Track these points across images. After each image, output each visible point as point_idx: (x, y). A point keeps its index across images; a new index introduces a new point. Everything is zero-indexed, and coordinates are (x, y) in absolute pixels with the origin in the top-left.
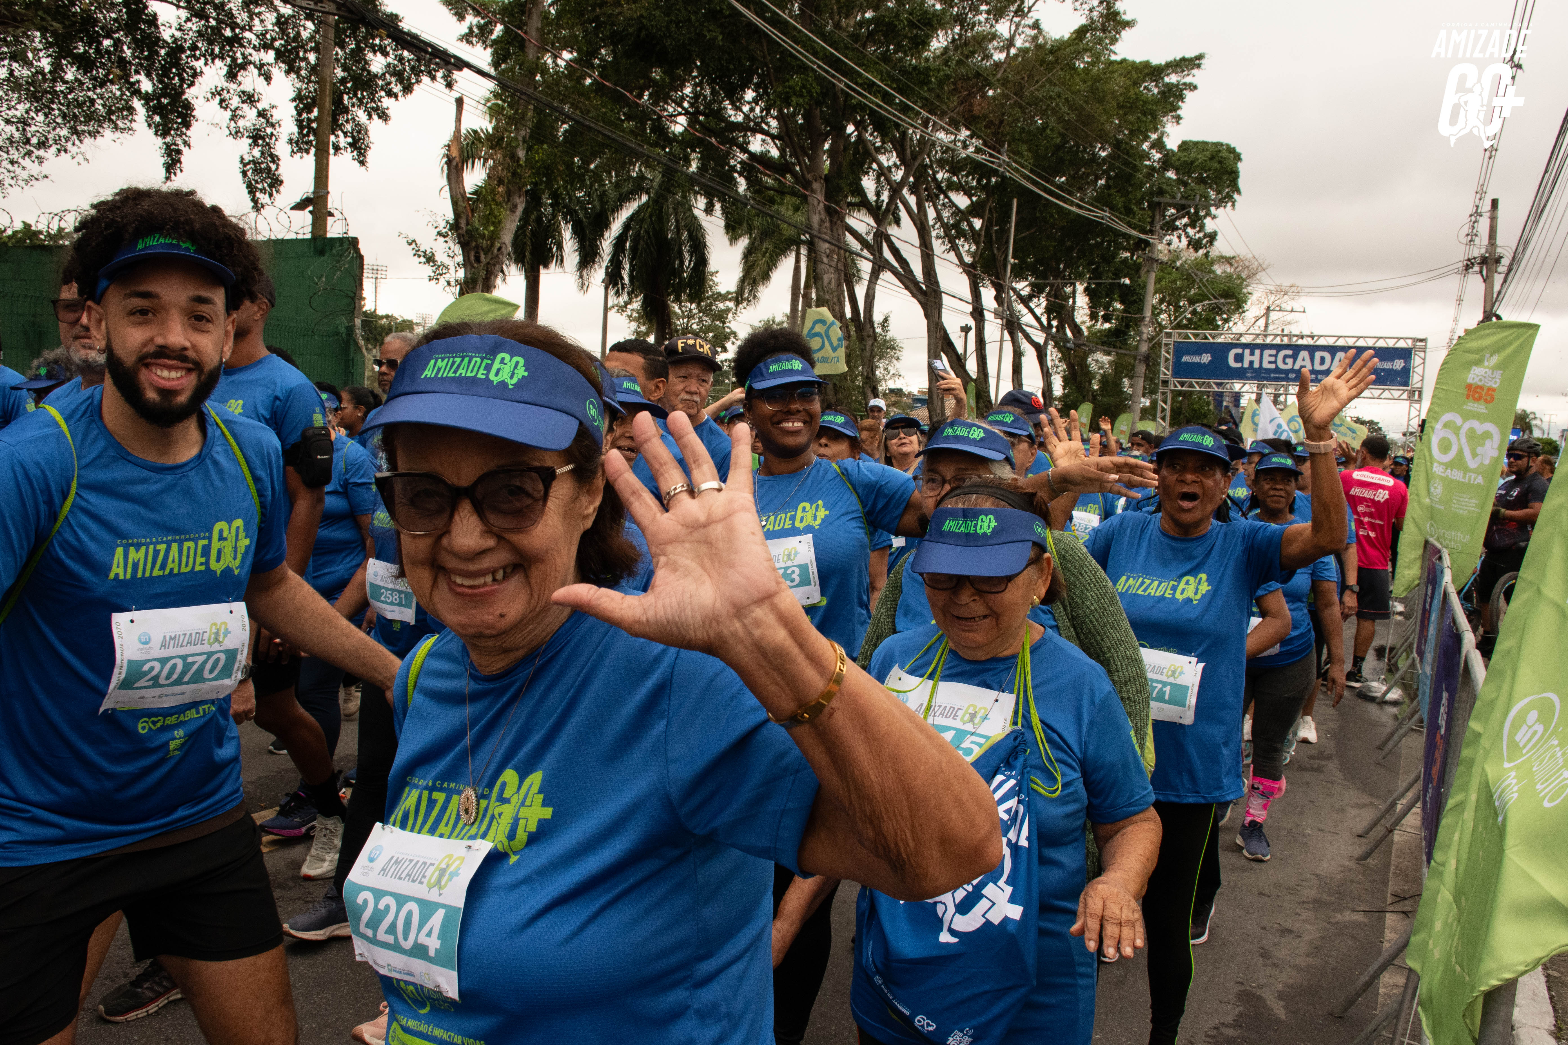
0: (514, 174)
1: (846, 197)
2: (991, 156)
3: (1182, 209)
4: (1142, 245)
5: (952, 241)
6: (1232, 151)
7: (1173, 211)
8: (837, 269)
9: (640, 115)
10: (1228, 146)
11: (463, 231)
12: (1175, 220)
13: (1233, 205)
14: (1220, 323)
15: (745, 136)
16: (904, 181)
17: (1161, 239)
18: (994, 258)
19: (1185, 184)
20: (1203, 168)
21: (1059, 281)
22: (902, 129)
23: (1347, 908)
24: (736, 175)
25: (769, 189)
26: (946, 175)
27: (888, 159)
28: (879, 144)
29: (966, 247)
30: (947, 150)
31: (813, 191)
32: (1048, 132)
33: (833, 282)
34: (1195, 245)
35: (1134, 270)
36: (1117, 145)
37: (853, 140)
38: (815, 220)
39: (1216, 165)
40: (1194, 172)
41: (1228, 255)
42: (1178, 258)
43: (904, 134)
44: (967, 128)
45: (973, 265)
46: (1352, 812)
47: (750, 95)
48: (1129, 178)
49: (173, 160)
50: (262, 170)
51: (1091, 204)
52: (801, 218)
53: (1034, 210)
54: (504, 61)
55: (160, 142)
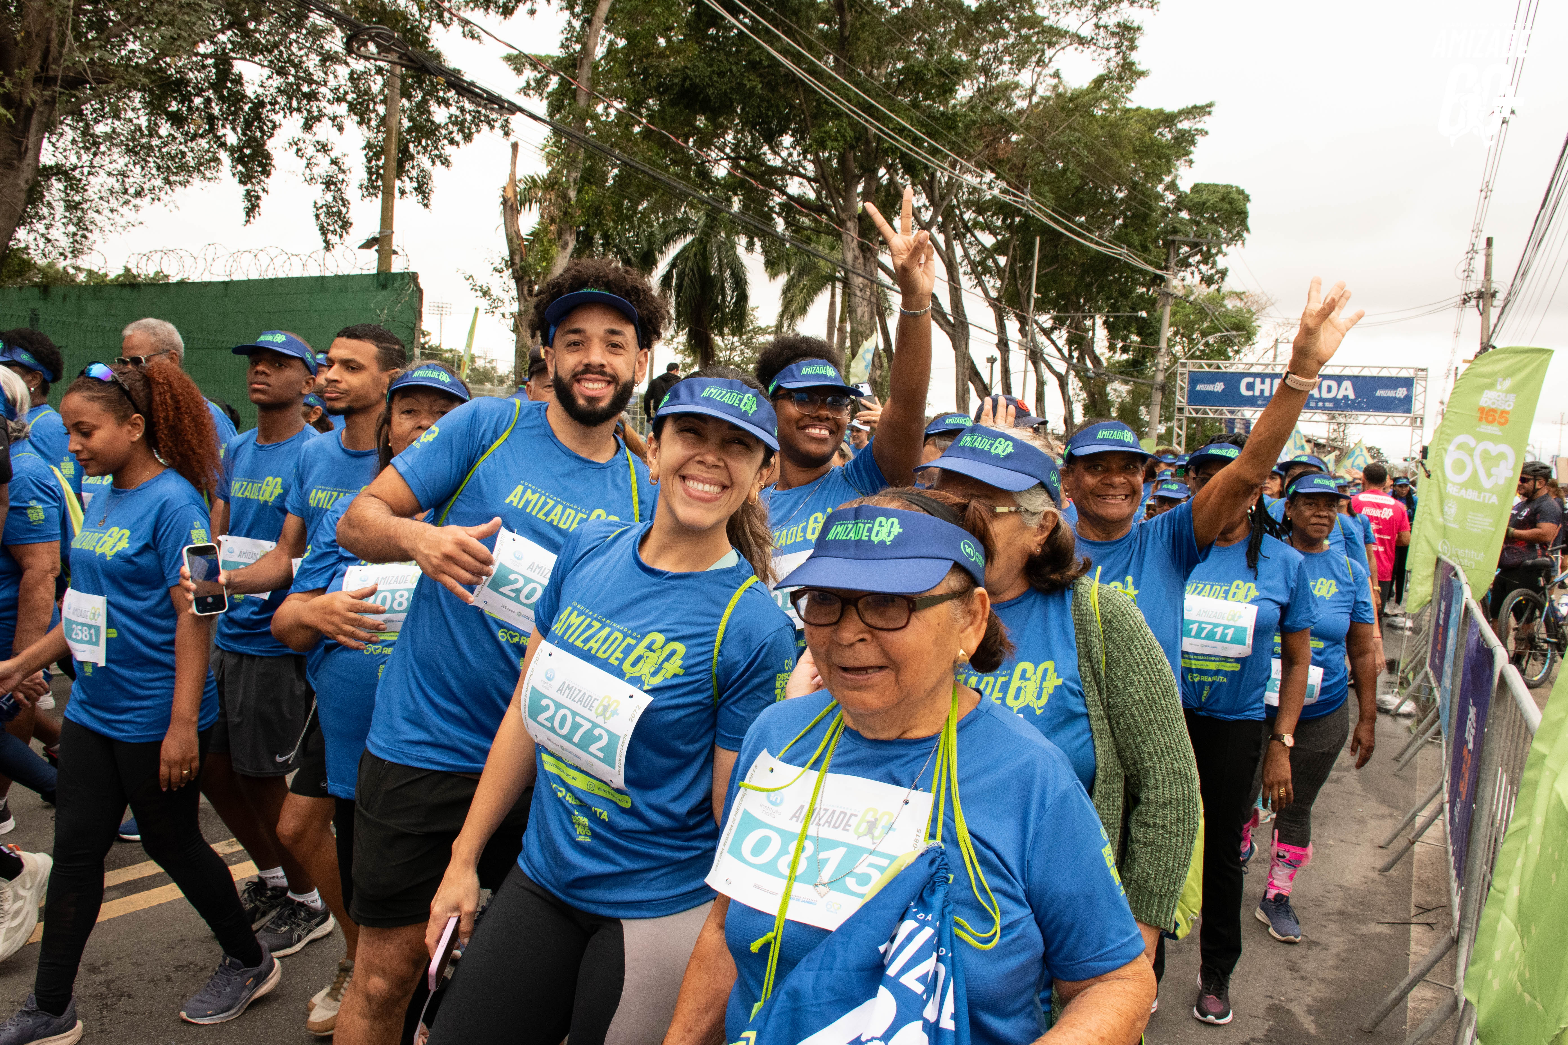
0: (565, 213)
2: (1015, 195)
3: (1194, 247)
4: (1156, 280)
5: (978, 277)
6: (1241, 192)
7: (1185, 249)
8: (870, 300)
9: (685, 161)
10: (1237, 188)
11: (517, 267)
12: (1189, 256)
13: (1243, 244)
14: (1231, 354)
15: (782, 180)
16: (933, 220)
17: (1175, 274)
18: (1018, 294)
19: (1198, 224)
20: (1214, 208)
21: (1080, 314)
22: (930, 171)
23: (1372, 920)
24: (774, 216)
25: (806, 229)
26: (973, 216)
29: (992, 282)
30: (974, 190)
31: (847, 229)
32: (1068, 174)
33: (866, 315)
34: (1208, 280)
35: (1151, 304)
36: (1134, 187)
37: (885, 183)
38: (850, 256)
39: (1226, 206)
40: (1207, 212)
41: (1238, 290)
42: (1192, 293)
43: (933, 176)
44: (993, 170)
45: (998, 299)
46: (1372, 823)
48: (1145, 217)
49: (252, 205)
50: (334, 214)
51: (1110, 242)
52: (836, 255)
53: (1056, 246)
54: (559, 111)
55: (242, 189)
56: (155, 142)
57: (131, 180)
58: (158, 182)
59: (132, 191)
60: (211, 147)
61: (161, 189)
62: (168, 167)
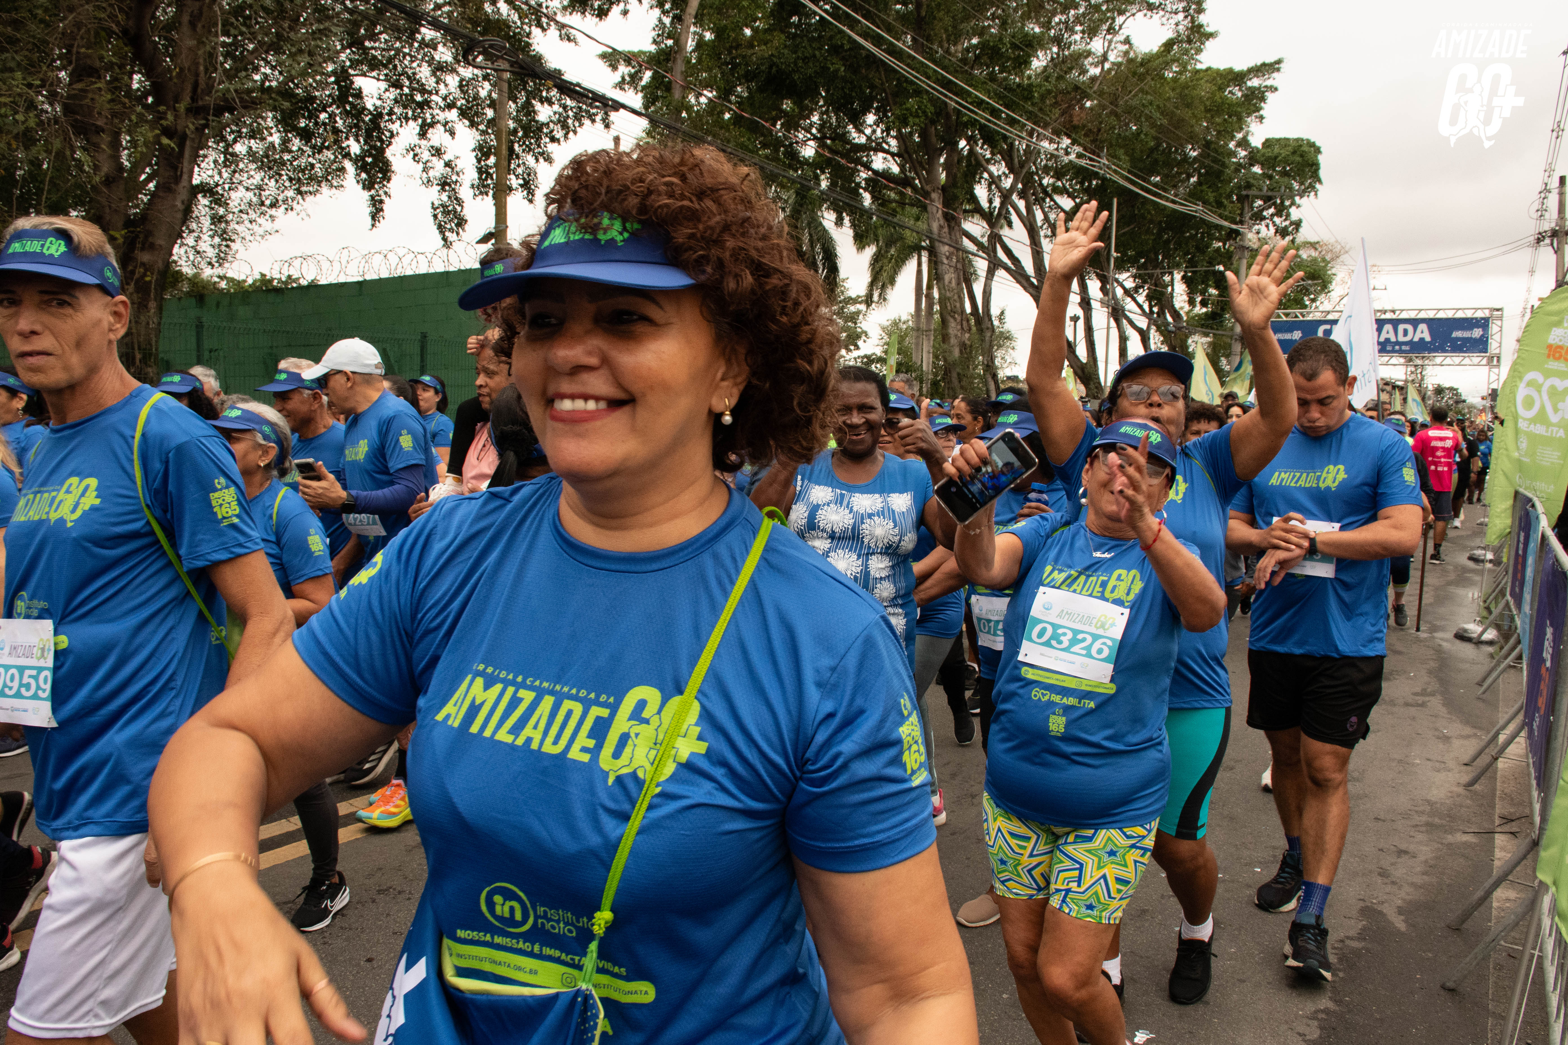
1: (962, 204)
2: (1091, 159)
3: (1268, 200)
4: (1233, 234)
6: (1312, 145)
7: (1260, 202)
8: (956, 268)
9: (774, 143)
10: (1308, 140)
12: (1263, 210)
13: (1316, 195)
14: (1307, 303)
15: (867, 156)
16: (1013, 188)
17: (1250, 228)
19: (1270, 178)
20: (1286, 162)
21: (1159, 271)
22: (1009, 141)
23: (1458, 830)
24: (861, 191)
25: (891, 201)
26: (1051, 181)
27: (998, 169)
28: (988, 156)
30: (1051, 157)
31: (932, 200)
32: (1143, 136)
33: (954, 282)
34: (1282, 232)
35: (1227, 257)
36: (1206, 145)
37: (965, 153)
38: (935, 226)
39: (1298, 159)
40: (1279, 166)
41: (1312, 241)
43: (1011, 145)
44: (1069, 137)
46: (1457, 743)
47: (871, 118)
48: (1219, 174)
49: (377, 210)
50: (449, 212)
51: (1186, 200)
52: (922, 225)
53: (1133, 206)
54: (653, 104)
55: (366, 195)
56: (287, 157)
57: (267, 193)
58: (290, 193)
59: (268, 202)
60: (336, 157)
61: (293, 199)
62: (299, 179)
